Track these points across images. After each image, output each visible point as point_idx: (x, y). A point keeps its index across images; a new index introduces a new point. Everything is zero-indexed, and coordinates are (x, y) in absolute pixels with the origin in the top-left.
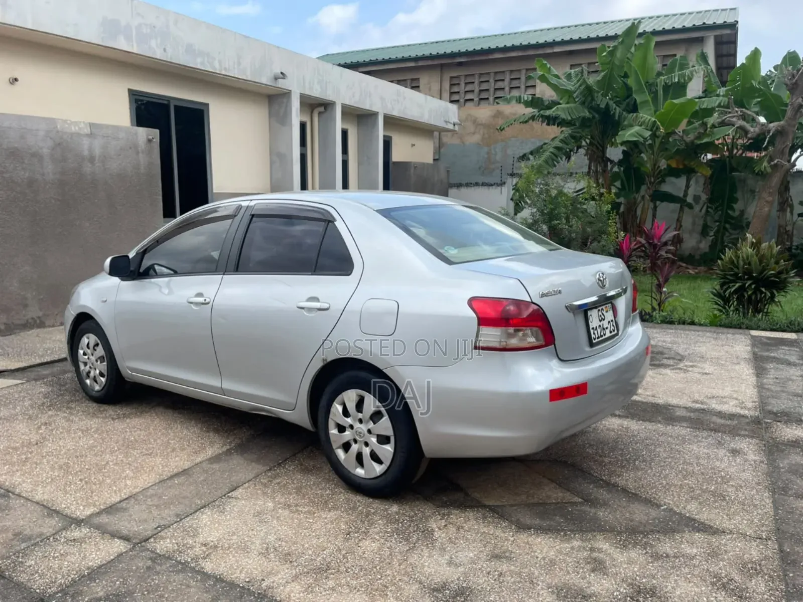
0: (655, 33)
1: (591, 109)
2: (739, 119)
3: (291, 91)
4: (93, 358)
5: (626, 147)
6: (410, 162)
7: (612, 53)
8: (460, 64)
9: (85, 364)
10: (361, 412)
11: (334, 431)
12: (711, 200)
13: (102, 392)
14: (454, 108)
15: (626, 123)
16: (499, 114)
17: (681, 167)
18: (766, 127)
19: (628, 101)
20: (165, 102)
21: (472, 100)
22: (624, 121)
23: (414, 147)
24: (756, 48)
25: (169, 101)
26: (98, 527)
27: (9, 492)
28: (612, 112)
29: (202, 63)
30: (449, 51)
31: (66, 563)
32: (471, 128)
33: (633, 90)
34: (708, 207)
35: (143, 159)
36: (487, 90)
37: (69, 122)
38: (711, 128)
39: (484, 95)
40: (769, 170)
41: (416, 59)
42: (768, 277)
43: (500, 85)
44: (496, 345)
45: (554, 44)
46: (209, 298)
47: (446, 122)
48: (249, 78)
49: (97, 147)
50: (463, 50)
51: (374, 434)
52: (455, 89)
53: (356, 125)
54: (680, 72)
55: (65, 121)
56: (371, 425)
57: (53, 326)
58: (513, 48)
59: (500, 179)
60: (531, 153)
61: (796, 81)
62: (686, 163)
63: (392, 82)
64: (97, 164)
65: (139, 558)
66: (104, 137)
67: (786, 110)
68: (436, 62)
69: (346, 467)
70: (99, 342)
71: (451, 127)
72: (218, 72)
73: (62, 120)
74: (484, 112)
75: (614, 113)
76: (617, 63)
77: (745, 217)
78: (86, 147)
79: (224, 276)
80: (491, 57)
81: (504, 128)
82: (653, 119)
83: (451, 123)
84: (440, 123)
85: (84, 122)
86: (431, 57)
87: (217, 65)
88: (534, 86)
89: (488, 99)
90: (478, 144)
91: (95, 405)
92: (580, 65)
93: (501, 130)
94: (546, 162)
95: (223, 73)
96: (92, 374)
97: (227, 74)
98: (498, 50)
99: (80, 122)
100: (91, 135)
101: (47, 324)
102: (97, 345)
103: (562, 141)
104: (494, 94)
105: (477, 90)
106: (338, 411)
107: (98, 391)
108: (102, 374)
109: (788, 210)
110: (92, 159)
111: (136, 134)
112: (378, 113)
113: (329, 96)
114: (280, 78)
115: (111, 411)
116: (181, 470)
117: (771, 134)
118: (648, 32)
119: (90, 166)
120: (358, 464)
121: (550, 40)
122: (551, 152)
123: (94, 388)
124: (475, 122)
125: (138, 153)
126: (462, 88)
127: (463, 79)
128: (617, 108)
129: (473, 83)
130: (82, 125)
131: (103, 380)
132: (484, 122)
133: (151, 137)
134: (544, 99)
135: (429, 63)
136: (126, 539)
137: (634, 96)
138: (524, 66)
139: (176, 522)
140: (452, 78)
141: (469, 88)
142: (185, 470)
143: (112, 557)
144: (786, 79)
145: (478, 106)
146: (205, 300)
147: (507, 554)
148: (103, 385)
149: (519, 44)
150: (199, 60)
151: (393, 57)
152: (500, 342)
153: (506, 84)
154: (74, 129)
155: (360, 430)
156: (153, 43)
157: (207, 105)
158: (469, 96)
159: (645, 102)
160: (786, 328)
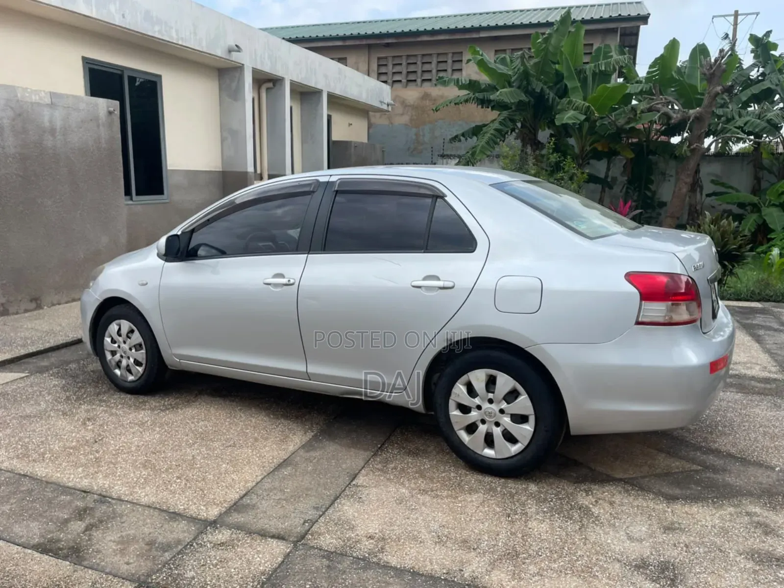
0: (584, 22)
1: (527, 92)
2: (663, 106)
3: (243, 64)
4: (126, 347)
5: (553, 130)
6: (351, 142)
7: (546, 40)
8: (388, 45)
9: (113, 353)
10: (493, 393)
11: (454, 413)
12: (630, 182)
13: (139, 381)
14: (386, 88)
15: (559, 107)
16: (426, 96)
17: (606, 150)
18: (687, 113)
19: (558, 86)
20: (119, 72)
21: (400, 81)
22: (557, 105)
23: (351, 126)
24: (674, 38)
25: (122, 71)
26: (239, 527)
27: (104, 497)
28: (547, 97)
29: (160, 32)
30: (377, 32)
31: (233, 570)
32: (400, 110)
33: (565, 75)
34: (627, 188)
35: (104, 133)
36: (415, 72)
37: (29, 90)
38: (640, 113)
39: (412, 77)
40: (689, 154)
41: (344, 38)
42: (730, 252)
43: (427, 67)
44: (661, 320)
45: (480, 29)
46: (294, 279)
47: (381, 102)
48: (205, 50)
49: (58, 117)
50: (392, 31)
51: (508, 414)
52: (383, 70)
53: (300, 103)
54: (605, 61)
55: (25, 90)
56: (504, 405)
57: (17, 313)
58: (441, 31)
59: (431, 160)
60: (463, 135)
61: (714, 71)
62: (612, 146)
63: (332, 59)
64: (59, 137)
65: (310, 557)
66: (65, 107)
67: (703, 99)
68: (364, 42)
69: (471, 448)
70: (134, 328)
71: (385, 107)
72: (174, 42)
73: (21, 87)
74: (412, 94)
75: (548, 97)
76: (551, 48)
77: (657, 196)
78: (46, 119)
79: (309, 255)
80: (419, 39)
81: (439, 109)
82: (587, 104)
83: (385, 103)
84: (376, 104)
85: (44, 91)
86: (359, 37)
87: (174, 34)
88: (461, 70)
89: (415, 81)
90: (406, 125)
91: (129, 396)
92: (521, 49)
93: (437, 111)
94: (488, 143)
95: (180, 43)
96: (124, 363)
97: (184, 44)
98: (426, 32)
99: (41, 91)
100: (52, 105)
101: (11, 311)
102: (132, 331)
103: (501, 123)
104: (422, 76)
105: (404, 72)
106: (463, 392)
107: (133, 382)
108: (137, 363)
109: (698, 190)
110: (53, 131)
111: (96, 105)
112: (322, 90)
113: (279, 72)
114: (234, 51)
115: (153, 402)
116: (282, 461)
117: (691, 120)
118: (577, 21)
119: (51, 139)
120: (486, 445)
121: (476, 25)
122: (492, 134)
123: (127, 378)
124: (404, 103)
125: (98, 126)
126: (390, 69)
127: (390, 60)
128: (551, 93)
129: (401, 64)
130: (43, 94)
131: (140, 369)
132: (412, 103)
133: (112, 109)
134: (481, 82)
135: (358, 42)
136: (279, 537)
137: (566, 81)
138: (450, 50)
139: (320, 516)
140: (379, 59)
141: (397, 69)
142: (285, 460)
143: (280, 559)
144: (705, 70)
145: (406, 87)
146: (289, 281)
147: (677, 525)
148: (139, 375)
149: (446, 28)
150: (157, 28)
151: (320, 35)
152: (665, 316)
153: (449, 66)
154: (35, 98)
155: (490, 411)
156: (112, 8)
157: (160, 77)
158: (397, 78)
159: (575, 88)
160: (749, 298)
